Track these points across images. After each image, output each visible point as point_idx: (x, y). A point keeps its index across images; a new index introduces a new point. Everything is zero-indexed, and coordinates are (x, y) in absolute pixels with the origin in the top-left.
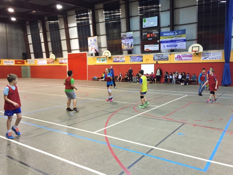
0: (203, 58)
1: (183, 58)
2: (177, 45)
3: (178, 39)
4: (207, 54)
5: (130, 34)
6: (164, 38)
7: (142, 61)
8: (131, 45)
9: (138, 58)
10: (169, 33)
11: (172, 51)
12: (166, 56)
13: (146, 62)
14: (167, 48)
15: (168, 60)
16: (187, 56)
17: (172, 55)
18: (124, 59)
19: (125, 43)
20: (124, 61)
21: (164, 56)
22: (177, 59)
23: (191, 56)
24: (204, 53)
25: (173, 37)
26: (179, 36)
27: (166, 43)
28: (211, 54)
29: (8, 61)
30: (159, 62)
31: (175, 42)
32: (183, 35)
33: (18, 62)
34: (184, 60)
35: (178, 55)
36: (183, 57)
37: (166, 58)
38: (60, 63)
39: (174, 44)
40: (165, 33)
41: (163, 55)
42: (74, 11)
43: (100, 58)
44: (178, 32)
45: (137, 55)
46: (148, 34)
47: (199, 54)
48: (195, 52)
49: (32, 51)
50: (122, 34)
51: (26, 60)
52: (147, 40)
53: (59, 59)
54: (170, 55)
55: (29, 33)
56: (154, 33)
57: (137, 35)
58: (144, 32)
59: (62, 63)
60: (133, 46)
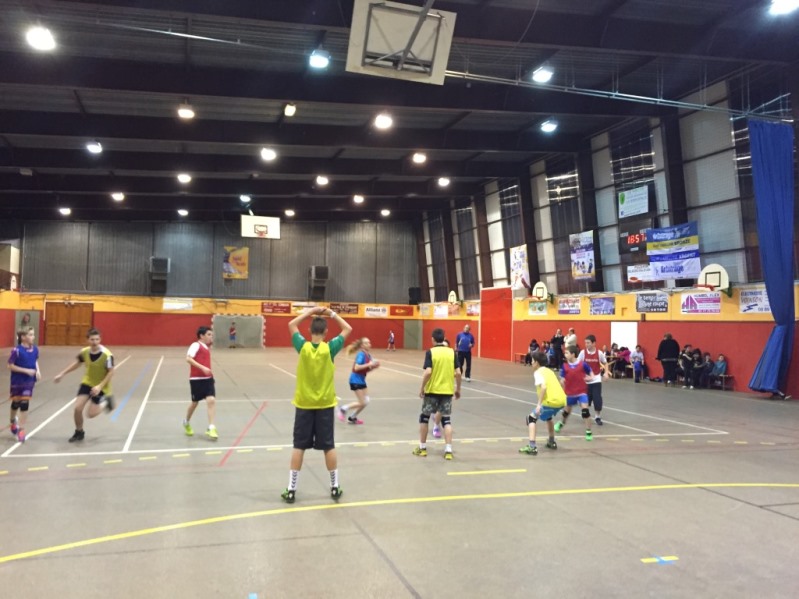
2: (682, 268)
4: (752, 293)
5: (587, 237)
6: (655, 247)
7: (613, 312)
8: (590, 267)
9: (605, 303)
10: (664, 233)
12: (661, 298)
13: (623, 314)
14: (663, 274)
15: (666, 311)
16: (708, 300)
17: (675, 296)
18: (578, 305)
19: (576, 261)
20: (578, 312)
21: (659, 299)
22: (685, 309)
24: (747, 291)
25: (672, 244)
26: (684, 242)
27: (659, 261)
28: (763, 296)
30: (650, 317)
31: (678, 258)
33: (397, 311)
35: (688, 298)
36: (700, 302)
37: (663, 304)
38: (468, 315)
39: (675, 263)
41: (655, 295)
42: (496, 182)
43: (535, 302)
44: (681, 230)
45: (603, 295)
46: (630, 235)
47: (734, 293)
48: (712, 288)
49: (431, 283)
50: (572, 237)
51: (416, 303)
52: (628, 251)
53: (467, 304)
54: (671, 295)
55: (427, 240)
56: (642, 232)
57: (611, 237)
58: (622, 231)
59: (471, 314)
60: (593, 270)
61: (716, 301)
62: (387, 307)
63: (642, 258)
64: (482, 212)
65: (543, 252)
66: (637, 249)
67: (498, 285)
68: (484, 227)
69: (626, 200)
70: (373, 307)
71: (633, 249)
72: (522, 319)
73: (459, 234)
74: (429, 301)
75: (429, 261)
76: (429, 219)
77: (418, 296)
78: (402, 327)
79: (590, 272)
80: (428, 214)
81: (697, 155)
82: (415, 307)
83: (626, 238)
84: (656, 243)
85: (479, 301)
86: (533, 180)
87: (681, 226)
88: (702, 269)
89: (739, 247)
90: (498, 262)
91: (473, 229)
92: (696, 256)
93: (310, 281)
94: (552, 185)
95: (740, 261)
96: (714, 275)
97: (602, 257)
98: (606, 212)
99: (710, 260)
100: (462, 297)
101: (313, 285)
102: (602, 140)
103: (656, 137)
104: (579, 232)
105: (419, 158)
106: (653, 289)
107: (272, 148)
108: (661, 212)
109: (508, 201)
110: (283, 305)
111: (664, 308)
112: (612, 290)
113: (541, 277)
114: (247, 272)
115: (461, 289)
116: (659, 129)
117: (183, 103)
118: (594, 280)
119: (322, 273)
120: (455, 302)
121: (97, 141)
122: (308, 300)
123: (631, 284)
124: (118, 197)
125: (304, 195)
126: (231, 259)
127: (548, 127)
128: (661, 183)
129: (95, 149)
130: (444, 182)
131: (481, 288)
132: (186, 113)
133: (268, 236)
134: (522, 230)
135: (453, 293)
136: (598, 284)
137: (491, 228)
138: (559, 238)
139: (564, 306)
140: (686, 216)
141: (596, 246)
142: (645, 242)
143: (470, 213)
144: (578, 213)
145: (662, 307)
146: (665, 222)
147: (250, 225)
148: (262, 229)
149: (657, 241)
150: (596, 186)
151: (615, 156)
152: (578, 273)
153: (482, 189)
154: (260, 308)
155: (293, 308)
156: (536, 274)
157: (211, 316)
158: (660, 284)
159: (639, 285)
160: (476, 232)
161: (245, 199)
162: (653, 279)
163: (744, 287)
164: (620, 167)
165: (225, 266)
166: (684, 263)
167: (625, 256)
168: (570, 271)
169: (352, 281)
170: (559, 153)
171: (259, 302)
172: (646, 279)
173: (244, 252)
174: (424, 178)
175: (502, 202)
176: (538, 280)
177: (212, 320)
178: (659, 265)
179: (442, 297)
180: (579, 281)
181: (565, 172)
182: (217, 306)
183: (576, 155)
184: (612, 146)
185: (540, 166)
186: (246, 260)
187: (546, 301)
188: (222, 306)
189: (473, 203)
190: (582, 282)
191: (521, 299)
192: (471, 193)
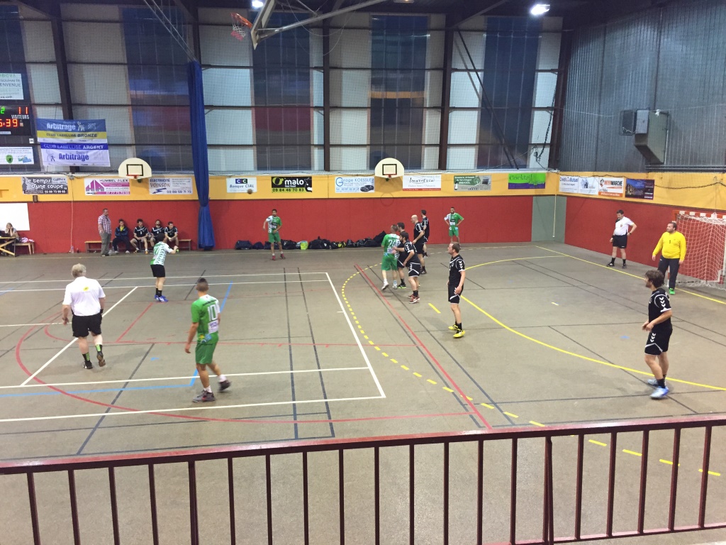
0: (154, 190)
1: (106, 189)
2: (87, 157)
3: (89, 141)
4: (161, 180)
6: (48, 135)
10: (62, 124)
11: (75, 169)
12: (59, 182)
13: (2, 196)
14: (61, 161)
16: (117, 185)
17: (76, 180)
21: (54, 182)
22: (90, 191)
23: (125, 185)
24: (156, 178)
25: (75, 136)
26: (89, 136)
27: (56, 148)
28: (171, 183)
30: (42, 198)
31: (82, 148)
32: (100, 134)
34: (110, 193)
35: (93, 182)
36: (106, 185)
39: (78, 153)
40: (51, 122)
44: (85, 125)
47: (144, 181)
54: (71, 179)
81: (84, 60)
84: (51, 133)
92: (105, 148)
96: (136, 166)
111: (64, 190)
142: (27, 129)
149: (53, 130)
166: (90, 153)
178: (56, 151)
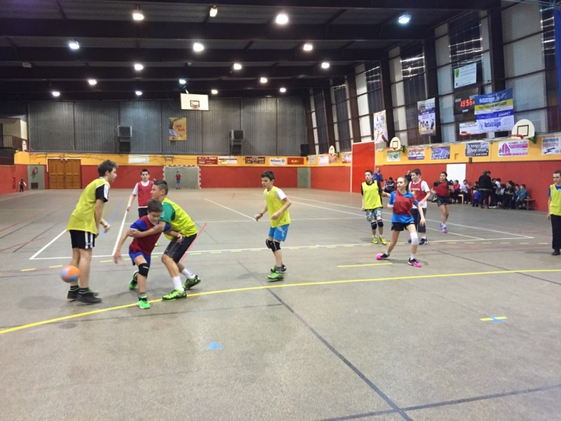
0: (545, 150)
1: (512, 151)
2: (500, 124)
3: (502, 109)
4: (551, 140)
5: (430, 103)
6: (480, 108)
7: (449, 157)
8: (432, 125)
9: (443, 150)
10: (487, 98)
12: (484, 146)
13: (455, 158)
14: (486, 128)
15: (487, 155)
16: (519, 146)
17: (494, 143)
18: (423, 153)
19: (422, 121)
20: (423, 158)
21: (482, 146)
22: (501, 153)
24: (547, 139)
25: (493, 106)
26: (502, 104)
27: (483, 118)
28: (559, 142)
29: (276, 159)
30: (475, 159)
31: (497, 116)
32: (508, 101)
33: (292, 161)
34: (514, 154)
35: (504, 145)
36: (512, 147)
37: (485, 150)
38: (343, 162)
39: (495, 120)
41: (479, 143)
42: (363, 65)
43: (391, 152)
44: (500, 95)
45: (441, 145)
46: (462, 100)
47: (538, 141)
48: (522, 137)
49: (316, 141)
50: (419, 103)
51: (306, 156)
52: (461, 113)
53: (342, 155)
54: (492, 143)
55: (313, 110)
56: (471, 98)
57: (448, 103)
58: (456, 97)
59: (345, 162)
60: (434, 127)
61: (525, 146)
62: (285, 159)
63: (470, 117)
64: (353, 87)
65: (398, 116)
66: (467, 110)
67: (364, 141)
68: (354, 98)
69: (460, 74)
70: (275, 158)
71: (463, 111)
72: (382, 164)
73: (336, 104)
74: (315, 154)
75: (315, 125)
76: (314, 94)
77: (307, 150)
78: (296, 172)
79: (432, 128)
80: (314, 90)
81: (514, 38)
82: (305, 158)
83: (459, 103)
84: (481, 106)
85: (351, 152)
86: (390, 62)
87: (500, 92)
88: (515, 123)
89: (543, 106)
90: (365, 124)
91: (346, 100)
92: (511, 114)
93: (230, 141)
94: (405, 66)
95: (543, 117)
96: (525, 127)
97: (441, 117)
98: (445, 85)
99: (521, 116)
100: (338, 150)
101: (233, 143)
102: (444, 28)
103: (484, 27)
104: (425, 99)
105: (308, 48)
106: (478, 139)
107: (201, 42)
108: (486, 82)
109: (372, 79)
110: (212, 158)
111: (486, 153)
112: (448, 141)
113: (396, 134)
114: (186, 136)
115: (337, 144)
116: (486, 19)
117: (136, 9)
118: (435, 134)
119: (239, 135)
120: (334, 154)
121: (75, 40)
122: (230, 155)
123: (462, 136)
124: (92, 82)
125: (224, 78)
126: (174, 127)
127: (404, 20)
128: (486, 60)
129: (74, 46)
130: (325, 65)
131: (352, 143)
132: (138, 17)
133: (201, 108)
134: (383, 100)
135: (332, 147)
136: (437, 138)
137: (359, 99)
138: (410, 104)
139: (412, 154)
140: (505, 85)
141: (437, 109)
142: (473, 106)
143: (344, 88)
144: (423, 86)
145: (485, 152)
146: (489, 90)
147: (187, 101)
148: (196, 103)
149: (482, 104)
150: (438, 65)
151: (452, 42)
152: (423, 130)
153: (353, 71)
154: (196, 161)
155: (219, 161)
156: (392, 131)
157: (162, 167)
158: (483, 136)
159: (468, 137)
160: (348, 102)
161: (182, 82)
162: (478, 132)
163: (545, 135)
164: (456, 50)
165: (170, 131)
166: (502, 120)
167: (458, 116)
168: (418, 128)
169: (260, 141)
170: (411, 40)
171: (195, 157)
172: (472, 133)
173: (183, 121)
174: (310, 63)
175: (368, 80)
176: (394, 136)
177: (164, 170)
178: (483, 121)
179: (324, 150)
180: (424, 135)
181: (414, 55)
182: (166, 160)
183: (423, 41)
184: (450, 33)
185: (396, 51)
186: (185, 128)
187: (400, 150)
188: (170, 160)
189: (346, 81)
190: (426, 136)
191: (381, 150)
192: (345, 74)
